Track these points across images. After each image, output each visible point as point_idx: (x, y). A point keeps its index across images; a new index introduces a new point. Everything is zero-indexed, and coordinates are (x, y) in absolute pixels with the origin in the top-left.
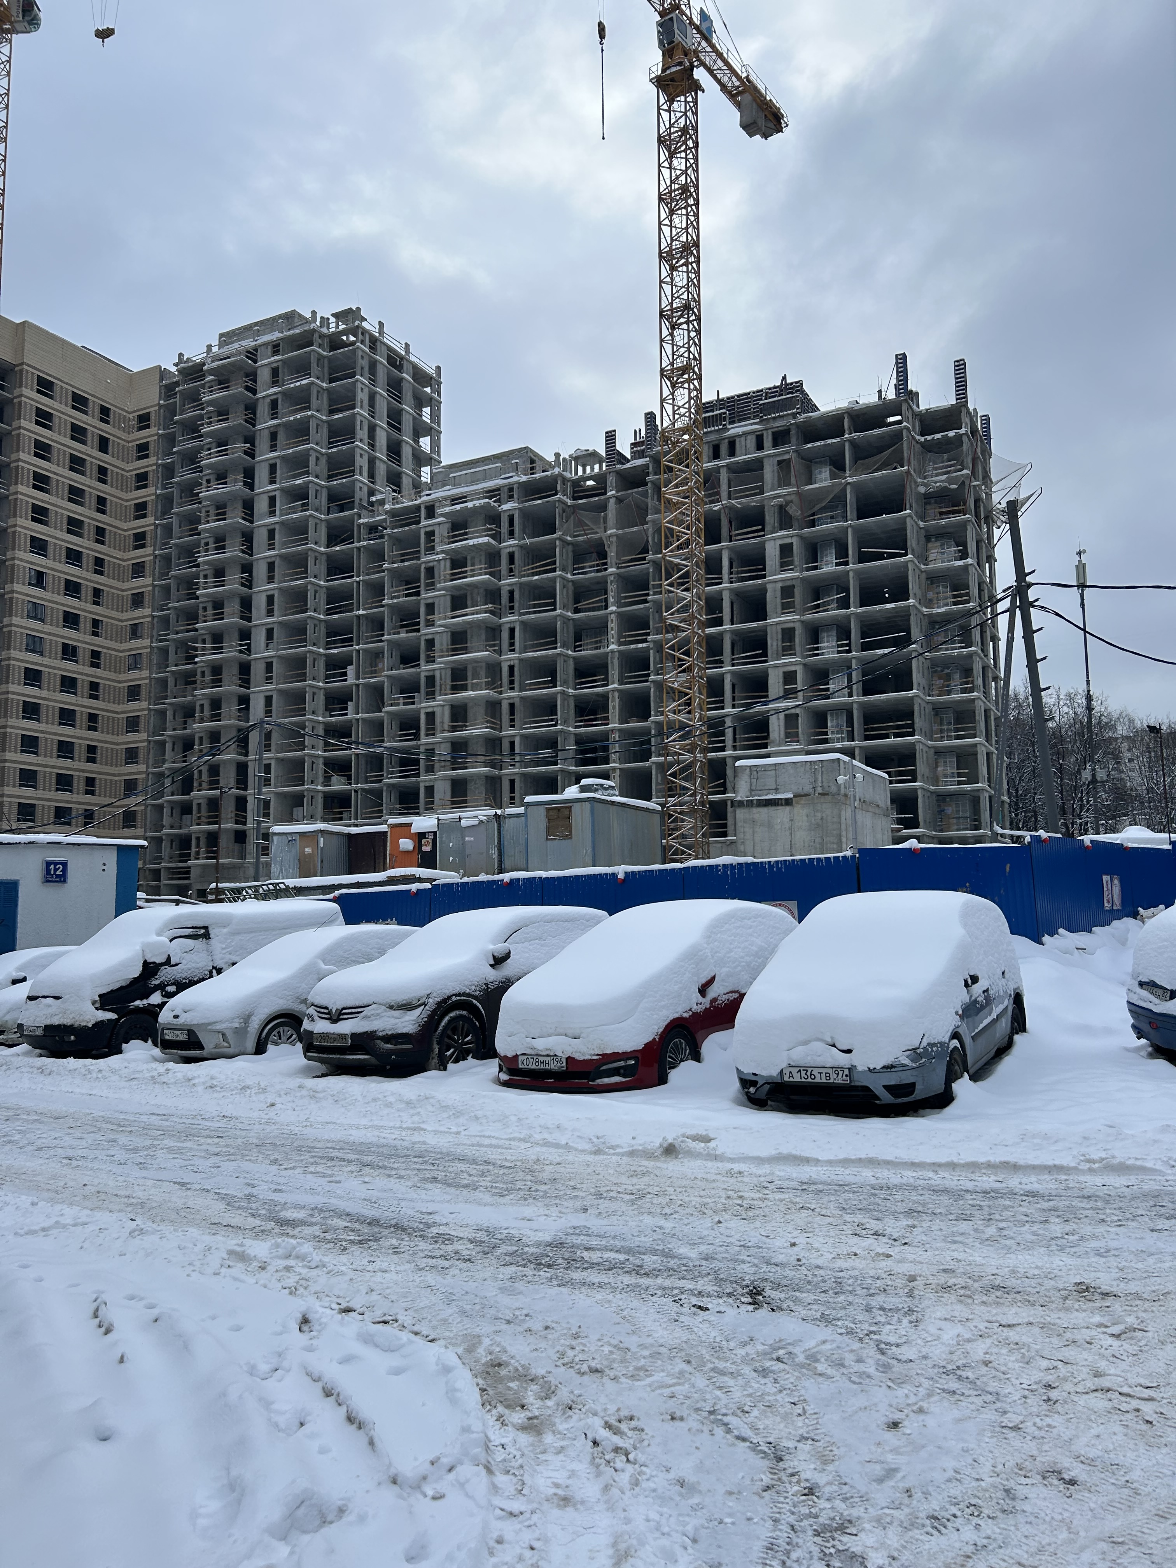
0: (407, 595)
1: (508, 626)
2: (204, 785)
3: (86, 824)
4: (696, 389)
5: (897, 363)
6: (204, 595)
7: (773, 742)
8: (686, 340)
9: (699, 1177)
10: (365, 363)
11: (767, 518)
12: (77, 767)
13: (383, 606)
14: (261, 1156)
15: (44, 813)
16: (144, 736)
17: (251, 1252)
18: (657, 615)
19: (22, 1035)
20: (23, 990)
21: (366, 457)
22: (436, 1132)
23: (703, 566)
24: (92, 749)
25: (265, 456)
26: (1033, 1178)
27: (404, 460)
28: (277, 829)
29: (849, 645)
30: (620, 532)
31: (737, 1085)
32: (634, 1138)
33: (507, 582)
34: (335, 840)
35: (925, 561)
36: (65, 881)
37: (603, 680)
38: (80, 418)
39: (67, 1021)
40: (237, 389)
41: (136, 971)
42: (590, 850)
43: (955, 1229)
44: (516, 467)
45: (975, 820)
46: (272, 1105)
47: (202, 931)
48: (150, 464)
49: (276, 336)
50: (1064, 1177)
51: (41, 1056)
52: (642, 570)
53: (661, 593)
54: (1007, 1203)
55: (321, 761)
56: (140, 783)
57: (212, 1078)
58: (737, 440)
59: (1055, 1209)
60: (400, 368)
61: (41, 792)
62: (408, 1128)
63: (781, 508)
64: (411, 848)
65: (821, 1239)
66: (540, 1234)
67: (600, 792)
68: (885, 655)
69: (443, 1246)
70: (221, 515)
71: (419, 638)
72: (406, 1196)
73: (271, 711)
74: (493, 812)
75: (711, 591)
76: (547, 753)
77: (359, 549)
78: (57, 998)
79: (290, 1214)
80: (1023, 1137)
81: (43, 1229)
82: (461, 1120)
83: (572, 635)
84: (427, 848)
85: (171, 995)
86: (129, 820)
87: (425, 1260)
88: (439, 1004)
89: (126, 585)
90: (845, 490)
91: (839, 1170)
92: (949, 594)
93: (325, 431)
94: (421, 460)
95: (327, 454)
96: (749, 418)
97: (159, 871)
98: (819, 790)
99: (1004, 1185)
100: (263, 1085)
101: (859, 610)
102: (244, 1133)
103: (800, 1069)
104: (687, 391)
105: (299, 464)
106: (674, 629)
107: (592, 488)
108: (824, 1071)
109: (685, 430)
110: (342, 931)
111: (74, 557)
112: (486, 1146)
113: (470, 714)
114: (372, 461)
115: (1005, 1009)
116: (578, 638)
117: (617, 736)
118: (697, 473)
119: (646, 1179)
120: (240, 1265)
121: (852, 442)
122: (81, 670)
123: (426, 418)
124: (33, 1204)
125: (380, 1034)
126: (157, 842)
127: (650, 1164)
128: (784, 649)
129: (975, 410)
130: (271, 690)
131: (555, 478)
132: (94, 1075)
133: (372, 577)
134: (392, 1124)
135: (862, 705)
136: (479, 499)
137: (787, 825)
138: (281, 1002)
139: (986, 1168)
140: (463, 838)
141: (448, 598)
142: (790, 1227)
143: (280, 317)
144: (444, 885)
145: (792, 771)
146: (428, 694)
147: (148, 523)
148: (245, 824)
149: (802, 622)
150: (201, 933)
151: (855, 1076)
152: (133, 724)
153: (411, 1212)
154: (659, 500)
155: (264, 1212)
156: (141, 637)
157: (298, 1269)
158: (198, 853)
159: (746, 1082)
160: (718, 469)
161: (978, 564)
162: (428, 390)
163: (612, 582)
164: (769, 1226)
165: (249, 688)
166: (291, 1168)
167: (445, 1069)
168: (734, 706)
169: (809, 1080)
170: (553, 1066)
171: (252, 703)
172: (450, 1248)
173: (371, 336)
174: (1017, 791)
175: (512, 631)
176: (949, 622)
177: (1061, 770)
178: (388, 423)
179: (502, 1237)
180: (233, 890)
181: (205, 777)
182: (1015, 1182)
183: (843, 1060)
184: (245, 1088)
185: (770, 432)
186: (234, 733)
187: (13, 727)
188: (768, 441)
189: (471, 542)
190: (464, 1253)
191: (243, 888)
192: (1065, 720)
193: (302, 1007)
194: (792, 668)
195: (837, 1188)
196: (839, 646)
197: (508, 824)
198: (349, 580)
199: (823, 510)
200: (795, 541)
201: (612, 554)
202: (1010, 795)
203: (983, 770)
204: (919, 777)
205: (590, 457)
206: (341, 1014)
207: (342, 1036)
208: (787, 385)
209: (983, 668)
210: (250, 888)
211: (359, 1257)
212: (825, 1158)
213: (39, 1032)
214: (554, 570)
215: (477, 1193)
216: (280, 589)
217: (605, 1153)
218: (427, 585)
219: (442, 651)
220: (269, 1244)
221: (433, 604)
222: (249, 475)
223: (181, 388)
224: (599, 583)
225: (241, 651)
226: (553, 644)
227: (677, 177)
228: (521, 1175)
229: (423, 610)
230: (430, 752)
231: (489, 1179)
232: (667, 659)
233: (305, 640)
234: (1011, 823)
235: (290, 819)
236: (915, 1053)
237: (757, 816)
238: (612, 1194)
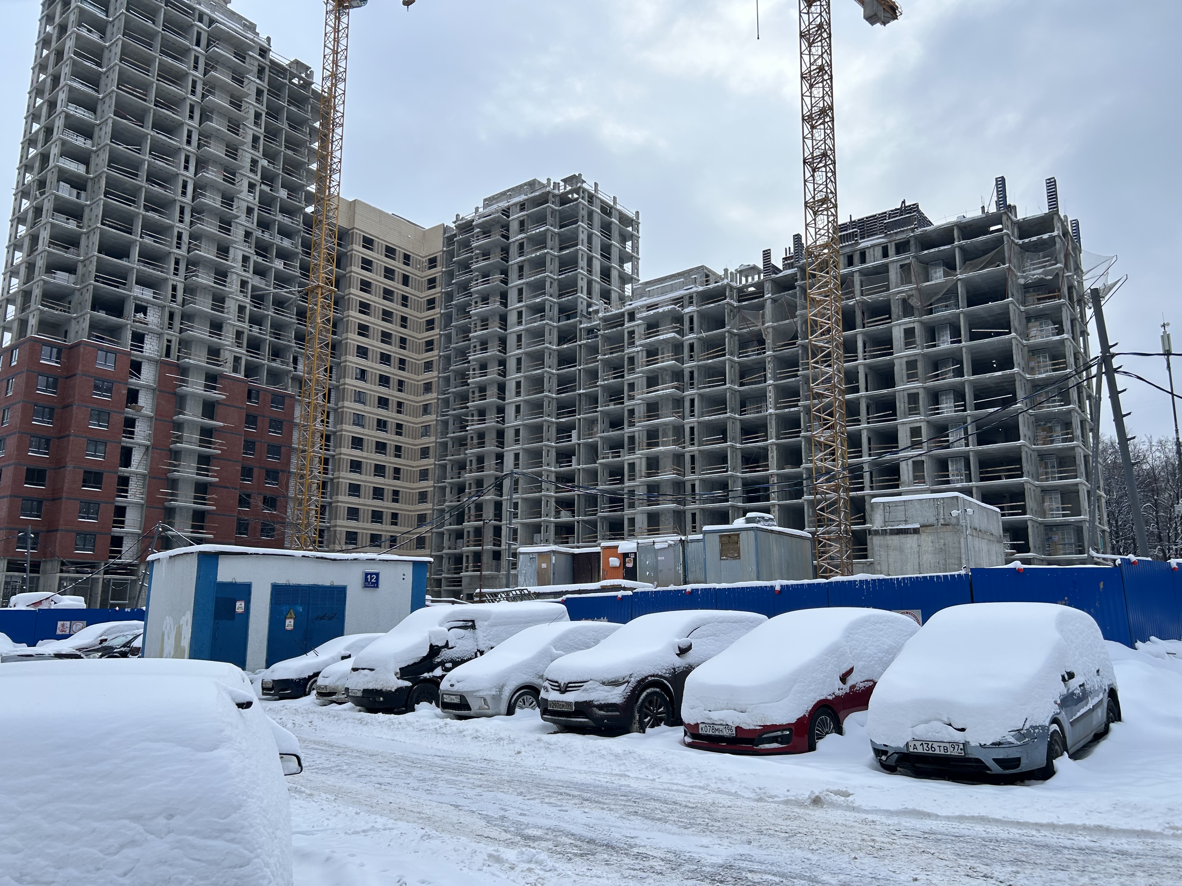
0: (615, 378)
1: (690, 397)
2: (472, 518)
3: (391, 546)
4: (833, 215)
5: (997, 185)
6: (473, 383)
7: (903, 483)
8: (824, 179)
9: (840, 822)
10: (585, 213)
11: (893, 308)
12: (386, 506)
13: (597, 386)
14: (511, 789)
15: (364, 539)
16: (431, 483)
17: (504, 856)
18: (806, 386)
19: (348, 696)
20: (349, 664)
21: (585, 280)
22: (637, 778)
23: (841, 348)
24: (396, 493)
25: (515, 283)
26: (1124, 840)
27: (613, 280)
28: (522, 549)
29: (964, 405)
30: (775, 324)
31: (872, 754)
32: (788, 791)
33: (688, 365)
34: (563, 558)
35: (1027, 337)
36: (377, 587)
37: (763, 436)
38: (391, 263)
39: (378, 687)
40: (496, 237)
41: (425, 652)
42: (754, 568)
43: (1053, 877)
44: (695, 281)
45: (1080, 546)
46: (519, 753)
47: (470, 624)
48: (436, 292)
49: (522, 198)
50: (1150, 841)
51: (360, 711)
52: (793, 353)
53: (808, 369)
54: (1100, 858)
55: (553, 500)
56: (428, 516)
57: (477, 731)
58: (867, 251)
59: (1141, 866)
60: (610, 215)
61: (361, 523)
62: (617, 775)
63: (904, 301)
64: (618, 564)
65: (939, 877)
66: (715, 858)
67: (762, 523)
68: (992, 413)
69: (641, 862)
70: (485, 326)
71: (623, 409)
72: (614, 824)
73: (518, 464)
74: (679, 538)
75: (849, 367)
76: (719, 493)
77: (580, 346)
78: (372, 670)
79: (531, 832)
80: (1115, 806)
81: (364, 831)
82: (656, 771)
83: (738, 403)
84: (630, 565)
85: (448, 670)
86: (421, 543)
87: (629, 871)
88: (639, 682)
89: (420, 377)
90: (956, 284)
91: (955, 824)
92: (1049, 363)
93: (557, 263)
94: (624, 279)
95: (558, 279)
96: (876, 234)
97: (440, 580)
98: (942, 521)
99: (1097, 844)
100: (512, 738)
101: (972, 378)
102: (498, 772)
103: (923, 742)
104: (826, 217)
105: (539, 287)
106: (819, 396)
107: (753, 293)
108: (943, 745)
109: (825, 246)
110: (568, 625)
111: (385, 359)
112: (675, 791)
113: (661, 464)
114: (590, 283)
115: (1101, 701)
116: (743, 405)
117: (775, 479)
118: (835, 278)
119: (797, 822)
120: (496, 865)
121: (961, 248)
122: (389, 438)
123: (629, 249)
124: (357, 813)
125: (596, 703)
126: (439, 559)
127: (801, 811)
128: (910, 409)
129: (1066, 217)
130: (518, 449)
131: (724, 287)
132: (396, 726)
133: (590, 365)
134: (605, 771)
135: (976, 452)
136: (667, 305)
137: (916, 549)
138: (525, 676)
139: (1080, 830)
140: (656, 558)
141: (645, 379)
142: (913, 866)
143: (525, 184)
144: (642, 592)
145: (918, 507)
146: (630, 449)
147: (435, 334)
148: (500, 546)
149: (925, 388)
150: (470, 625)
151: (969, 751)
152: (424, 475)
153: (617, 836)
154: (806, 299)
155: (513, 829)
156: (430, 413)
157: (537, 871)
158: (467, 567)
159: (879, 752)
160: (852, 274)
161: (1073, 338)
162: (630, 229)
163: (769, 362)
164: (896, 864)
165: (503, 448)
166: (532, 799)
167: (644, 732)
168: (870, 455)
169: (930, 752)
170: (726, 733)
171: (505, 458)
172: (647, 864)
173: (589, 193)
174: (1117, 521)
175: (692, 401)
176: (1047, 385)
177: (1156, 504)
178: (602, 255)
179: (686, 858)
180: (491, 594)
181: (473, 512)
182: (1107, 842)
183: (959, 737)
184: (500, 739)
185: (893, 244)
186: (493, 480)
187: (344, 478)
188: (892, 250)
189: (661, 337)
190: (658, 868)
191: (499, 593)
192: (1158, 463)
193: (540, 681)
194: (918, 425)
195: (953, 838)
196: (955, 406)
197: (691, 547)
198: (573, 369)
199: (939, 301)
200: (916, 325)
201: (769, 341)
202: (1110, 524)
203: (1085, 504)
204: (1028, 511)
205: (753, 269)
206: (567, 687)
207: (569, 704)
208: (905, 207)
209: (1081, 422)
210: (503, 592)
211: (580, 865)
212: (944, 814)
213: (360, 694)
214: (724, 355)
215: (667, 825)
216: (525, 377)
217: (766, 801)
218: (629, 370)
219: (640, 418)
220: (516, 851)
221: (634, 383)
222: (504, 296)
223: (458, 238)
224: (759, 363)
225: (498, 422)
226: (724, 410)
227: (815, 61)
228: (700, 813)
229: (626, 388)
230: (632, 492)
231: (676, 815)
232: (814, 419)
233: (542, 413)
234: (1113, 548)
235: (531, 542)
236: (1019, 733)
237: (890, 542)
238: (770, 832)
